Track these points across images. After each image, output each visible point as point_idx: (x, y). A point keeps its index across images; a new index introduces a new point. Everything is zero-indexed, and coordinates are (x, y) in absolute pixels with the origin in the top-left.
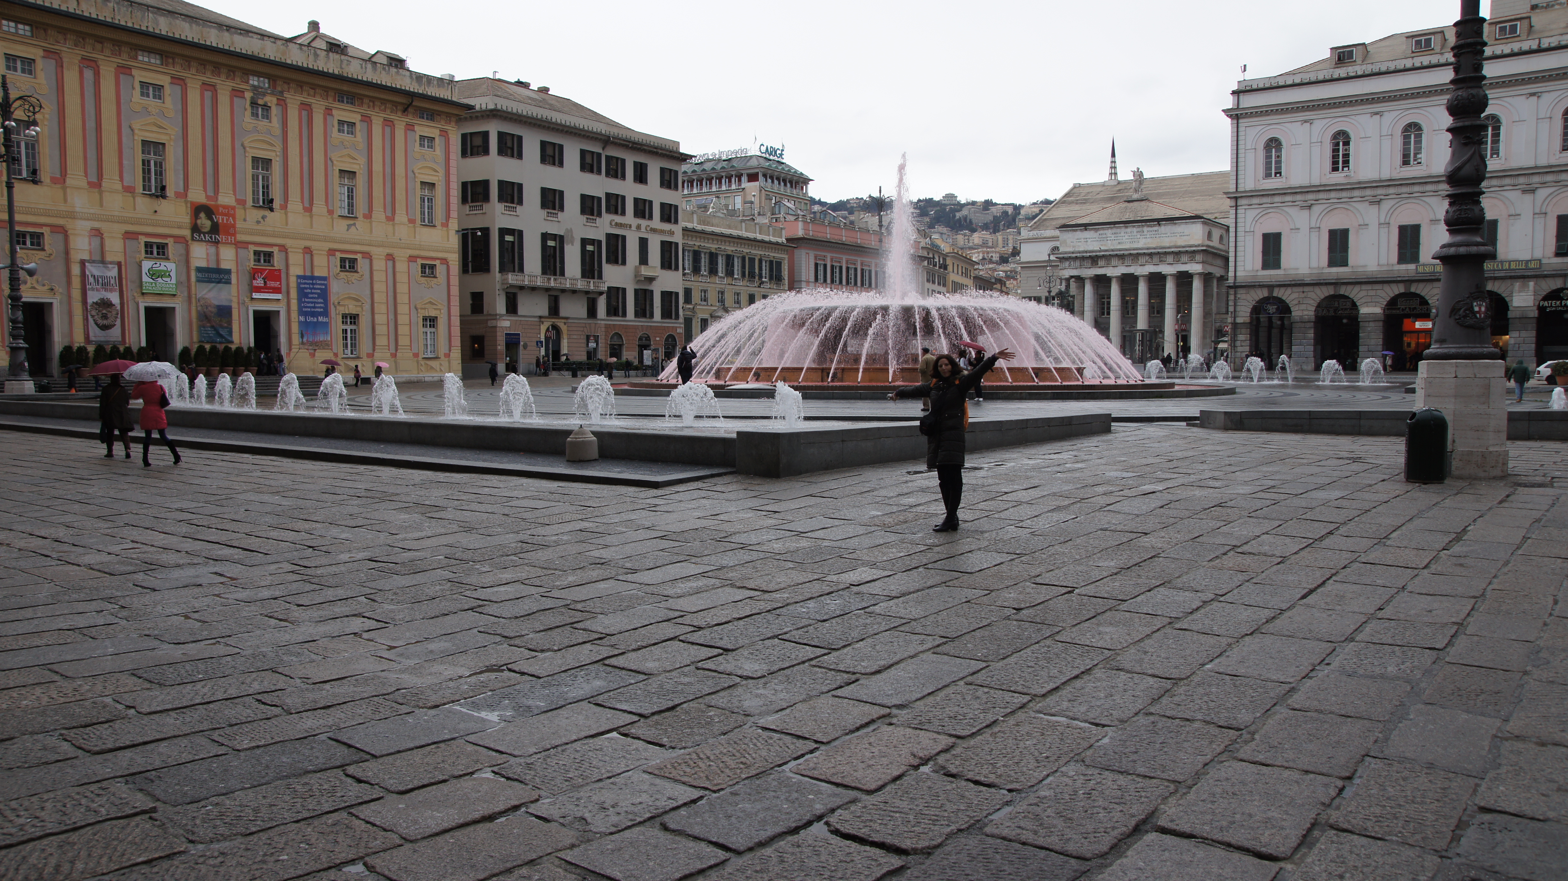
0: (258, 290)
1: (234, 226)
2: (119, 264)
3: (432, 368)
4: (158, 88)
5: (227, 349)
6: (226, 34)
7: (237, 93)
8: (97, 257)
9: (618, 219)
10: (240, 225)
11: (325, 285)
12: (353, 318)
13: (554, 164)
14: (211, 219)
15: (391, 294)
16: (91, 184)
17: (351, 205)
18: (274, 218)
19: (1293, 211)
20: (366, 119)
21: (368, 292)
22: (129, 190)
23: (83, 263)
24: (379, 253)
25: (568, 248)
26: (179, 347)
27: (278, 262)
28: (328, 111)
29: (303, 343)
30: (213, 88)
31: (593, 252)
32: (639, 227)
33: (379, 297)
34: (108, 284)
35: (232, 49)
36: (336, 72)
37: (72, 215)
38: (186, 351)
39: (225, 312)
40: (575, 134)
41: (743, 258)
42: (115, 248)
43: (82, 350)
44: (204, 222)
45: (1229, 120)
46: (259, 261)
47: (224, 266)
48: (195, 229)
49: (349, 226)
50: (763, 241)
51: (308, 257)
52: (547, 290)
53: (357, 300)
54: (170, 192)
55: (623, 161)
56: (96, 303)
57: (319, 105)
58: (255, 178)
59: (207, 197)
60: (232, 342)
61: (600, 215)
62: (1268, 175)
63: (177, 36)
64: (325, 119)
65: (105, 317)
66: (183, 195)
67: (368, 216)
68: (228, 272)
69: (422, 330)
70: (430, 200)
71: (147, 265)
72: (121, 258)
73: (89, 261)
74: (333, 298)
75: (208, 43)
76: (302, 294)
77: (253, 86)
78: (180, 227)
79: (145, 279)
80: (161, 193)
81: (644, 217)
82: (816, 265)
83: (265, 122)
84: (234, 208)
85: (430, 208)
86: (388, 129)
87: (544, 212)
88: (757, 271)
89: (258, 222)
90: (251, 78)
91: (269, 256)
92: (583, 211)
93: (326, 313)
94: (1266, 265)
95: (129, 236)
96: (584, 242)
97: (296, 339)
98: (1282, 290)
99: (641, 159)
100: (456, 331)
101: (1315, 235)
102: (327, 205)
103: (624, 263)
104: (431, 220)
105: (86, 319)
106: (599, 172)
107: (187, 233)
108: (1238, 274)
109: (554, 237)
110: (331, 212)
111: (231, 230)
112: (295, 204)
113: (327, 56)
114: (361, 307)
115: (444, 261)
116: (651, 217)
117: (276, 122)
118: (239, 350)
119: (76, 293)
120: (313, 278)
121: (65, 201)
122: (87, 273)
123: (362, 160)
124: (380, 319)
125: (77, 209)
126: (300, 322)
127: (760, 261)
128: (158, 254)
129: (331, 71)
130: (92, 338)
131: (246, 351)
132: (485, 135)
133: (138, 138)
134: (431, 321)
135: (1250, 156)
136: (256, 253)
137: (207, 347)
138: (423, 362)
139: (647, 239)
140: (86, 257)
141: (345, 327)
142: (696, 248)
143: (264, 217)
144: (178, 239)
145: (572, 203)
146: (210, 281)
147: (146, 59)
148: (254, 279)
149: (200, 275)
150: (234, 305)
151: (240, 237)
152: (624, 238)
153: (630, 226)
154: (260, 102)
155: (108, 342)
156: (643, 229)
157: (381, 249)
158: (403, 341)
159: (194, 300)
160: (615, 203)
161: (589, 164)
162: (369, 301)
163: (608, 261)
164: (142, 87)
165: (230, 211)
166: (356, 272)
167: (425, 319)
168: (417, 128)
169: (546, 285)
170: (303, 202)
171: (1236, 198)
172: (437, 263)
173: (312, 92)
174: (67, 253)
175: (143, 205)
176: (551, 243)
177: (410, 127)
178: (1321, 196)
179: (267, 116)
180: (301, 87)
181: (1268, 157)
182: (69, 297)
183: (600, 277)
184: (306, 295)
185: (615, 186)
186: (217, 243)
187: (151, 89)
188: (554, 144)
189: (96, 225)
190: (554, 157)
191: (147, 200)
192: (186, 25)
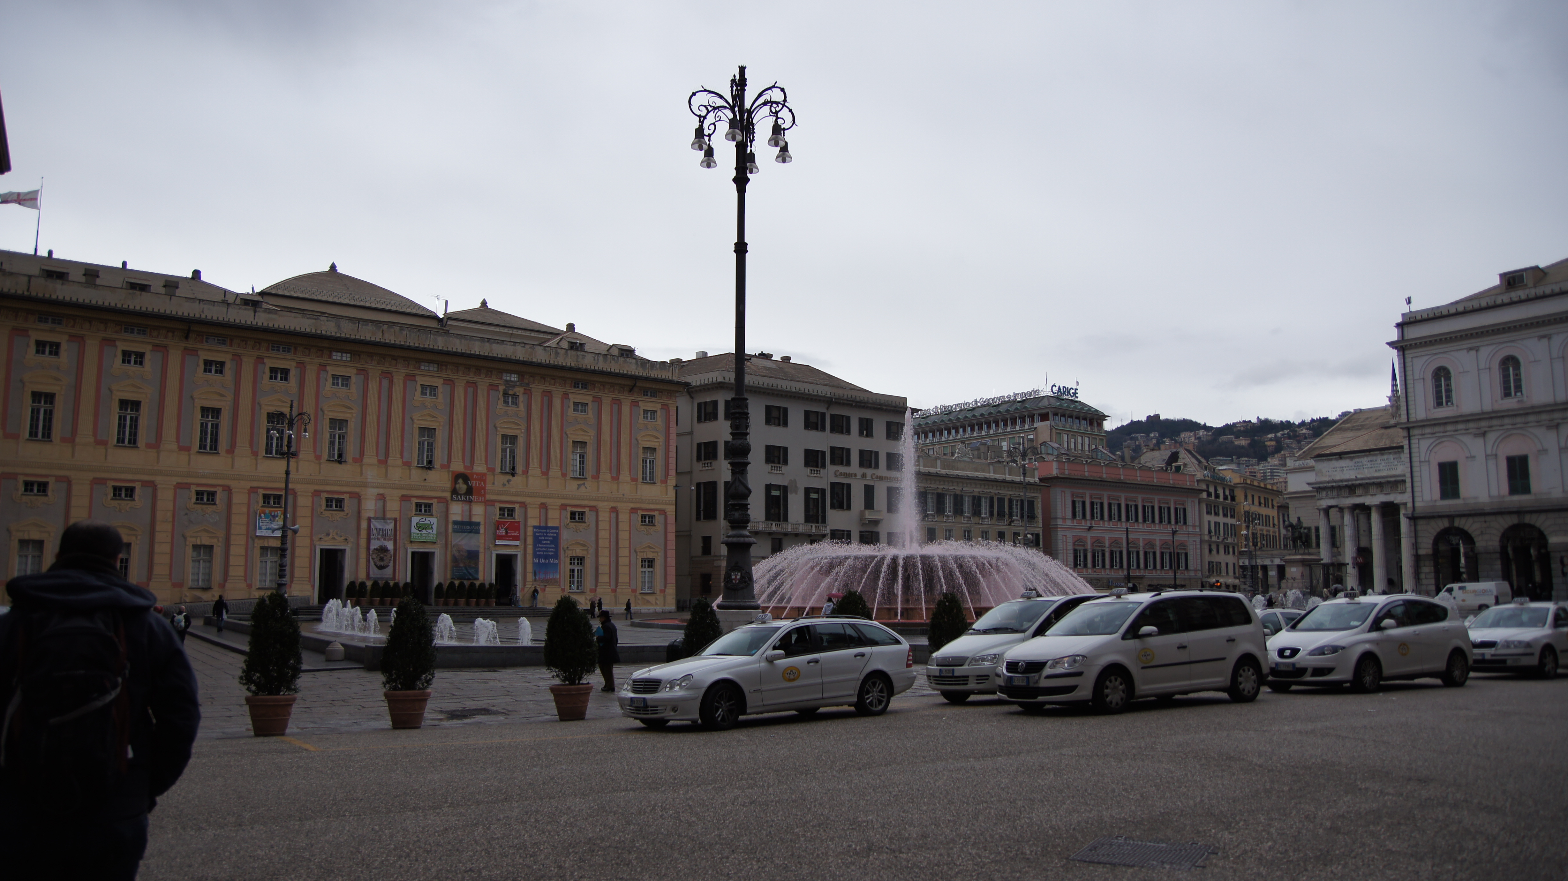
0: (501, 538)
1: (484, 489)
2: (395, 520)
3: (648, 602)
4: (434, 389)
5: (473, 585)
6: (487, 344)
7: (493, 387)
8: (380, 515)
9: (843, 469)
10: (489, 487)
11: (557, 533)
12: (581, 560)
13: (779, 425)
14: (466, 483)
15: (613, 539)
16: (380, 462)
17: (582, 469)
18: (517, 480)
19: (1467, 439)
20: (598, 400)
21: (593, 539)
22: (407, 464)
23: (369, 520)
24: (604, 506)
25: (791, 497)
26: (436, 583)
27: (518, 516)
28: (566, 396)
29: (535, 580)
30: (474, 385)
31: (817, 499)
32: (864, 476)
33: (603, 543)
34: (386, 535)
35: (491, 355)
36: (573, 365)
37: (365, 485)
38: (440, 585)
39: (473, 556)
40: (799, 398)
41: (992, 499)
42: (393, 508)
43: (363, 584)
44: (462, 486)
45: (1396, 351)
46: (504, 515)
47: (475, 519)
48: (454, 492)
49: (579, 486)
50: (1012, 482)
51: (543, 511)
52: (770, 534)
53: (584, 545)
54: (437, 464)
55: (848, 418)
56: (376, 549)
57: (558, 391)
58: (504, 451)
59: (465, 467)
60: (477, 579)
61: (824, 466)
62: (1439, 404)
63: (450, 349)
64: (562, 403)
65: (382, 559)
66: (446, 466)
67: (596, 477)
68: (478, 524)
69: (640, 569)
70: (652, 462)
71: (415, 520)
72: (397, 515)
73: (374, 518)
74: (563, 544)
75: (473, 352)
76: (537, 540)
77: (506, 381)
78: (443, 491)
79: (414, 530)
80: (429, 466)
81: (870, 466)
82: (1074, 503)
83: (514, 408)
84: (485, 475)
85: (652, 468)
86: (615, 407)
87: (768, 467)
88: (1007, 510)
89: (504, 485)
90: (504, 374)
91: (511, 511)
92: (807, 464)
93: (556, 556)
94: (1444, 495)
95: (405, 498)
96: (808, 491)
97: (530, 577)
98: (1463, 520)
99: (866, 415)
100: (672, 571)
101: (1492, 463)
102: (561, 469)
103: (849, 508)
104: (651, 478)
105: (368, 561)
106: (823, 429)
107: (448, 495)
108: (1417, 504)
109: (778, 487)
110: (564, 475)
111: (482, 491)
112: (535, 469)
113: (566, 353)
114: (587, 550)
115: (663, 512)
116: (877, 466)
117: (522, 407)
118: (482, 585)
119: (363, 542)
120: (546, 528)
121: (361, 474)
122: (372, 526)
123: (592, 433)
124: (603, 560)
125: (369, 480)
126: (534, 564)
127: (1011, 501)
128: (425, 511)
129: (568, 364)
130: (372, 575)
131: (487, 586)
132: (715, 403)
133: (416, 426)
134: (649, 563)
135: (1419, 386)
136: (501, 509)
137: (457, 583)
138: (640, 597)
139: (873, 486)
140: (372, 515)
141: (572, 567)
142: (940, 491)
143: (509, 481)
144: (441, 500)
145: (796, 458)
146: (463, 531)
147: (427, 368)
148: (498, 529)
149: (456, 527)
150: (481, 550)
151: (489, 497)
152: (849, 486)
153: (855, 475)
154: (511, 392)
155: (382, 579)
156: (869, 477)
157: (606, 503)
158: (623, 579)
159: (449, 547)
160: (840, 456)
161: (812, 422)
162: (594, 546)
163: (833, 507)
164: (422, 388)
165: (482, 477)
166: (584, 522)
167: (643, 561)
168: (641, 404)
169: (768, 530)
170: (541, 468)
171: (1408, 429)
172: (656, 513)
173: (553, 382)
174: (359, 512)
175: (416, 475)
176: (775, 493)
177: (635, 404)
178: (1495, 422)
179: (515, 403)
180: (544, 378)
181: (1438, 386)
182: (358, 545)
183: (824, 521)
184: (540, 542)
185: (839, 440)
186: (470, 502)
187: (429, 389)
188: (779, 408)
189: (381, 491)
190: (779, 419)
191: (420, 471)
192: (457, 341)
